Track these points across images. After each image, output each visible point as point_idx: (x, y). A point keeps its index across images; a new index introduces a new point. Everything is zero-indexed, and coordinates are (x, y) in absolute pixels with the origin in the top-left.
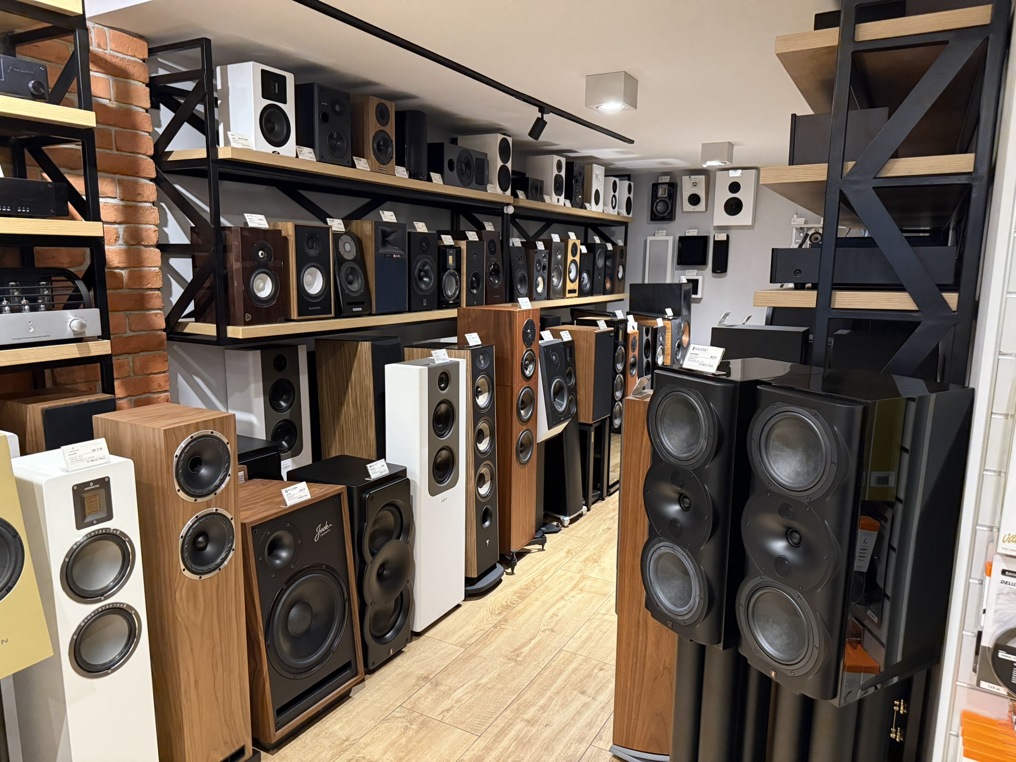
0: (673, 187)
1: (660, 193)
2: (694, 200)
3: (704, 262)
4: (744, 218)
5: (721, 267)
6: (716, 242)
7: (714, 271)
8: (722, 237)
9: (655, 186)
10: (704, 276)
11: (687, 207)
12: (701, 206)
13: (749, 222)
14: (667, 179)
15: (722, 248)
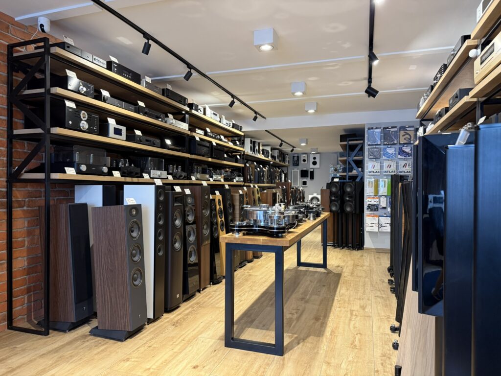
0: (298, 157)
1: (295, 159)
2: (304, 160)
3: (308, 177)
4: (317, 166)
5: (312, 177)
6: (311, 172)
7: (310, 179)
8: (312, 170)
9: (294, 157)
10: (308, 180)
11: (302, 162)
12: (306, 162)
13: (319, 167)
14: (296, 155)
15: (312, 173)
